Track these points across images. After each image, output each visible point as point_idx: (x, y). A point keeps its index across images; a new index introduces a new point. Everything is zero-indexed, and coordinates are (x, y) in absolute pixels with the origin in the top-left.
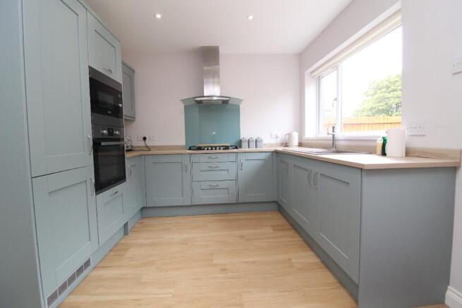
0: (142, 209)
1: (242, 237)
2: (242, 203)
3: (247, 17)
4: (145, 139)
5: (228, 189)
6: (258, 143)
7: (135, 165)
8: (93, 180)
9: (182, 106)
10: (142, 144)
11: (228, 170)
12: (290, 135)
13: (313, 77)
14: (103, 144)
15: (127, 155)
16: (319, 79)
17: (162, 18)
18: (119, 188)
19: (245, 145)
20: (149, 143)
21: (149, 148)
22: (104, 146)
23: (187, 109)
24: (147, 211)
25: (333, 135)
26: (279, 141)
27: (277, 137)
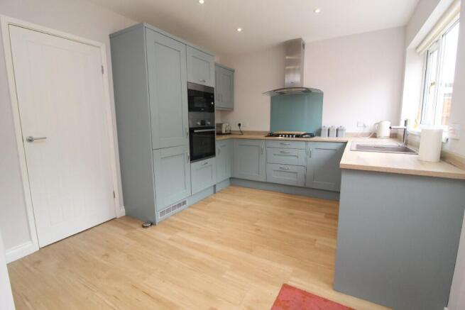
0: (231, 178)
1: (291, 214)
2: (307, 188)
3: (314, 11)
4: (239, 125)
5: (296, 173)
6: (339, 132)
7: (224, 146)
8: (189, 154)
9: (268, 98)
10: (237, 129)
11: (298, 157)
12: (379, 124)
13: (419, 53)
14: (195, 131)
15: (217, 138)
16: (428, 54)
17: (242, 31)
18: (209, 161)
19: (324, 133)
20: (243, 129)
21: (242, 133)
22: (197, 133)
23: (273, 100)
24: (235, 181)
25: (405, 129)
26: (367, 130)
27: (365, 126)
